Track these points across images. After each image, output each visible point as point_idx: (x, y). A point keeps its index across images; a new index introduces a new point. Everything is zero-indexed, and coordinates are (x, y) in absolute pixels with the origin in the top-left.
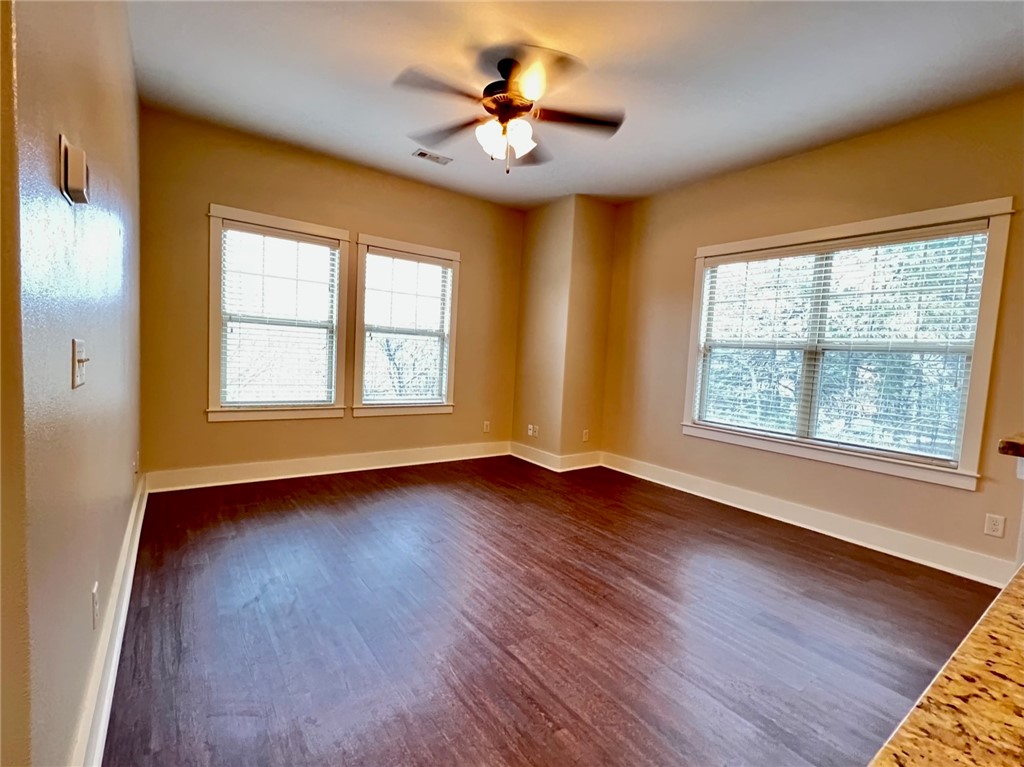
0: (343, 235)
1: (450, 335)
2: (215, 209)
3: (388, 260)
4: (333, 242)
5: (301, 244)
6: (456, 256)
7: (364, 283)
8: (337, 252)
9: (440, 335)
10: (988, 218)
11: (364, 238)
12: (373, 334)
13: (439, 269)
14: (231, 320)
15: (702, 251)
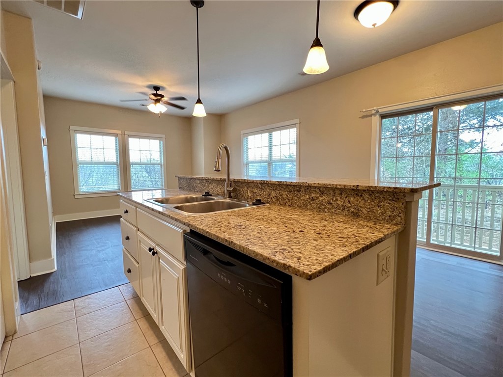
0: (119, 132)
1: (164, 164)
2: (72, 127)
3: (138, 139)
4: (116, 135)
5: (104, 137)
6: (164, 136)
7: (128, 148)
8: (117, 138)
9: (160, 164)
10: (295, 124)
11: (126, 133)
12: (134, 166)
13: (158, 141)
14: (80, 164)
15: (243, 132)
